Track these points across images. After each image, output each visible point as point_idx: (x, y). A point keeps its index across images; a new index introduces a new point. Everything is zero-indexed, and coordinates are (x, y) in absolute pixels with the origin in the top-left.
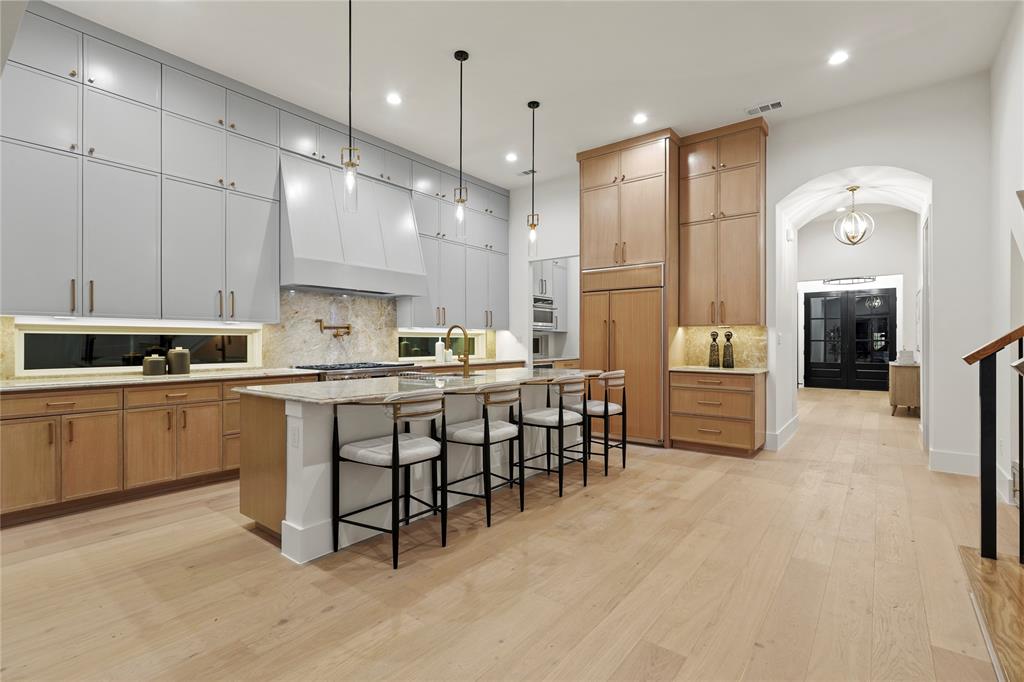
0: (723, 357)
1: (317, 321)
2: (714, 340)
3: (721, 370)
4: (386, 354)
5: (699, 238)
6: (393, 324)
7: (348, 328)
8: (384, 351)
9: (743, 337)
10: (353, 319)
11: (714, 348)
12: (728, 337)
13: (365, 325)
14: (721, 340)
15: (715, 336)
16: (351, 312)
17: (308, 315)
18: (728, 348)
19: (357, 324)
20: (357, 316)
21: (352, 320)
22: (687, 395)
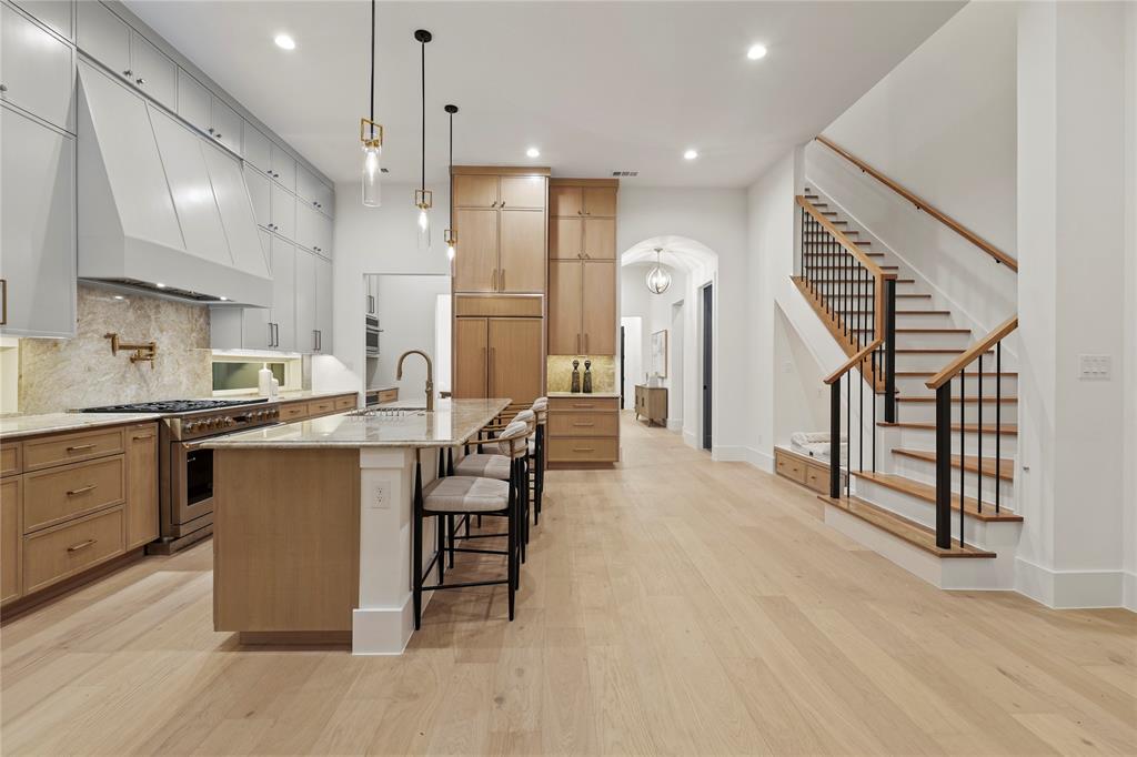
0: (582, 383)
1: (107, 336)
2: (576, 368)
3: (581, 394)
4: (197, 386)
5: (567, 274)
6: (206, 343)
7: (151, 348)
8: (196, 383)
9: (598, 365)
10: (157, 334)
11: (575, 375)
12: (588, 365)
13: (173, 345)
14: (582, 367)
15: (576, 365)
16: (153, 323)
17: (95, 327)
18: (587, 375)
19: (163, 343)
20: (162, 331)
21: (155, 336)
22: (564, 418)
